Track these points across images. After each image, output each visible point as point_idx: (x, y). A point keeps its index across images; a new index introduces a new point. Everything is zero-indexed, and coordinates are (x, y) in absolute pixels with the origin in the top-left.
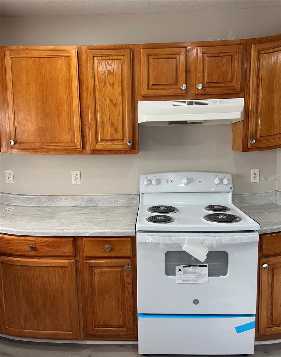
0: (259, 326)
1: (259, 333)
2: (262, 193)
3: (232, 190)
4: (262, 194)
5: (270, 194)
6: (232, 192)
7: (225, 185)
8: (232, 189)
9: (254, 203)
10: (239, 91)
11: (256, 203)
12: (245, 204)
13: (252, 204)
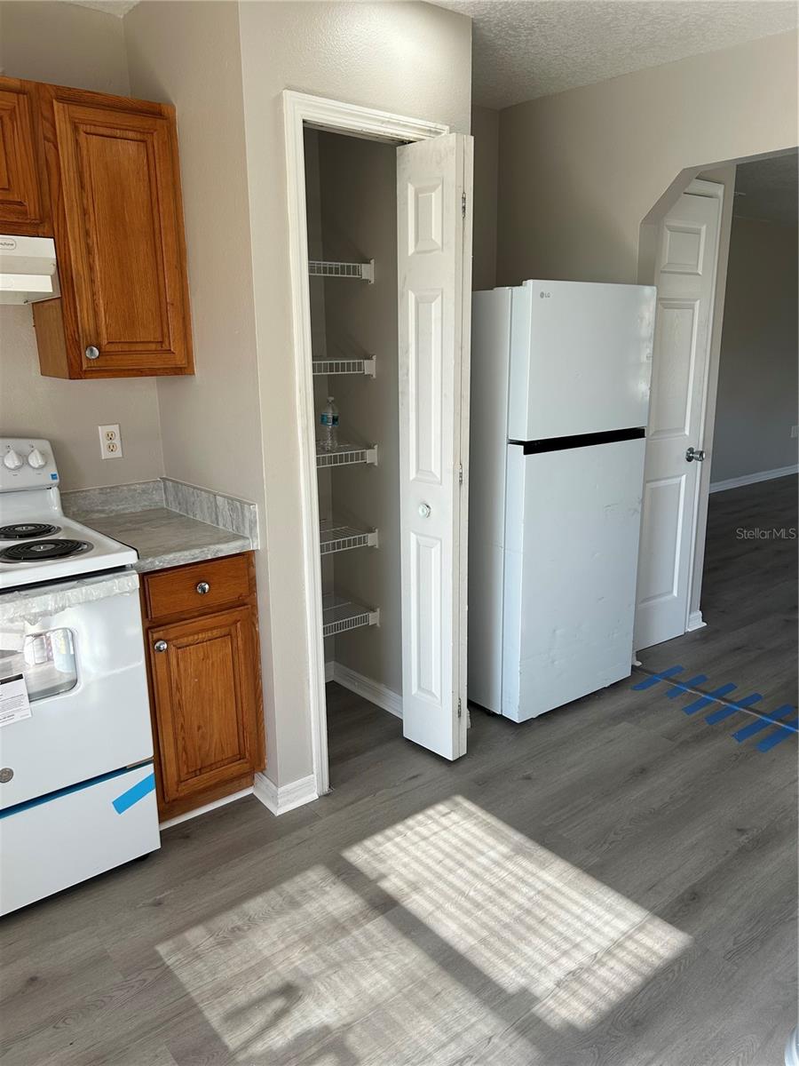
0: (165, 782)
1: (167, 799)
2: (132, 485)
3: (57, 481)
4: (133, 488)
5: (151, 485)
6: (58, 487)
7: (34, 468)
8: (56, 478)
9: (117, 511)
10: (38, 217)
11: (123, 509)
12: (97, 514)
13: (111, 512)
